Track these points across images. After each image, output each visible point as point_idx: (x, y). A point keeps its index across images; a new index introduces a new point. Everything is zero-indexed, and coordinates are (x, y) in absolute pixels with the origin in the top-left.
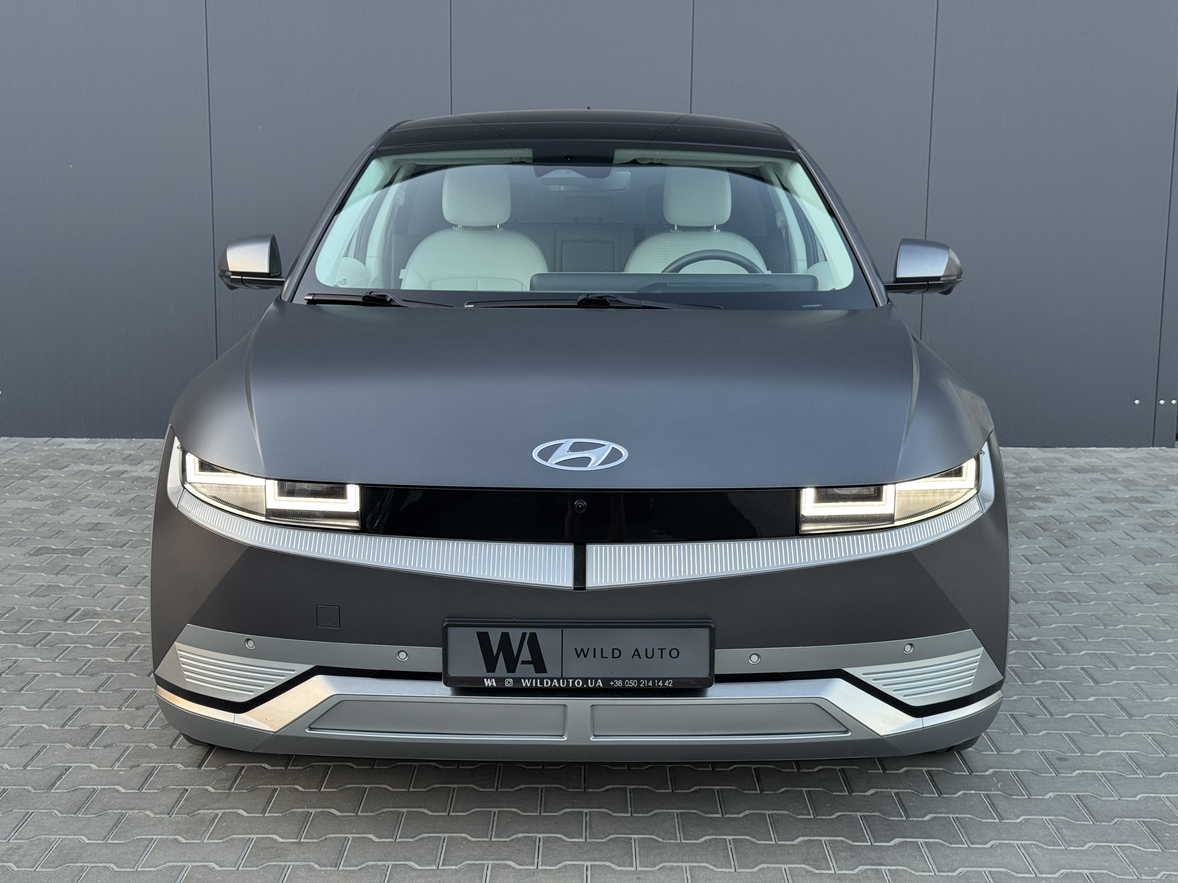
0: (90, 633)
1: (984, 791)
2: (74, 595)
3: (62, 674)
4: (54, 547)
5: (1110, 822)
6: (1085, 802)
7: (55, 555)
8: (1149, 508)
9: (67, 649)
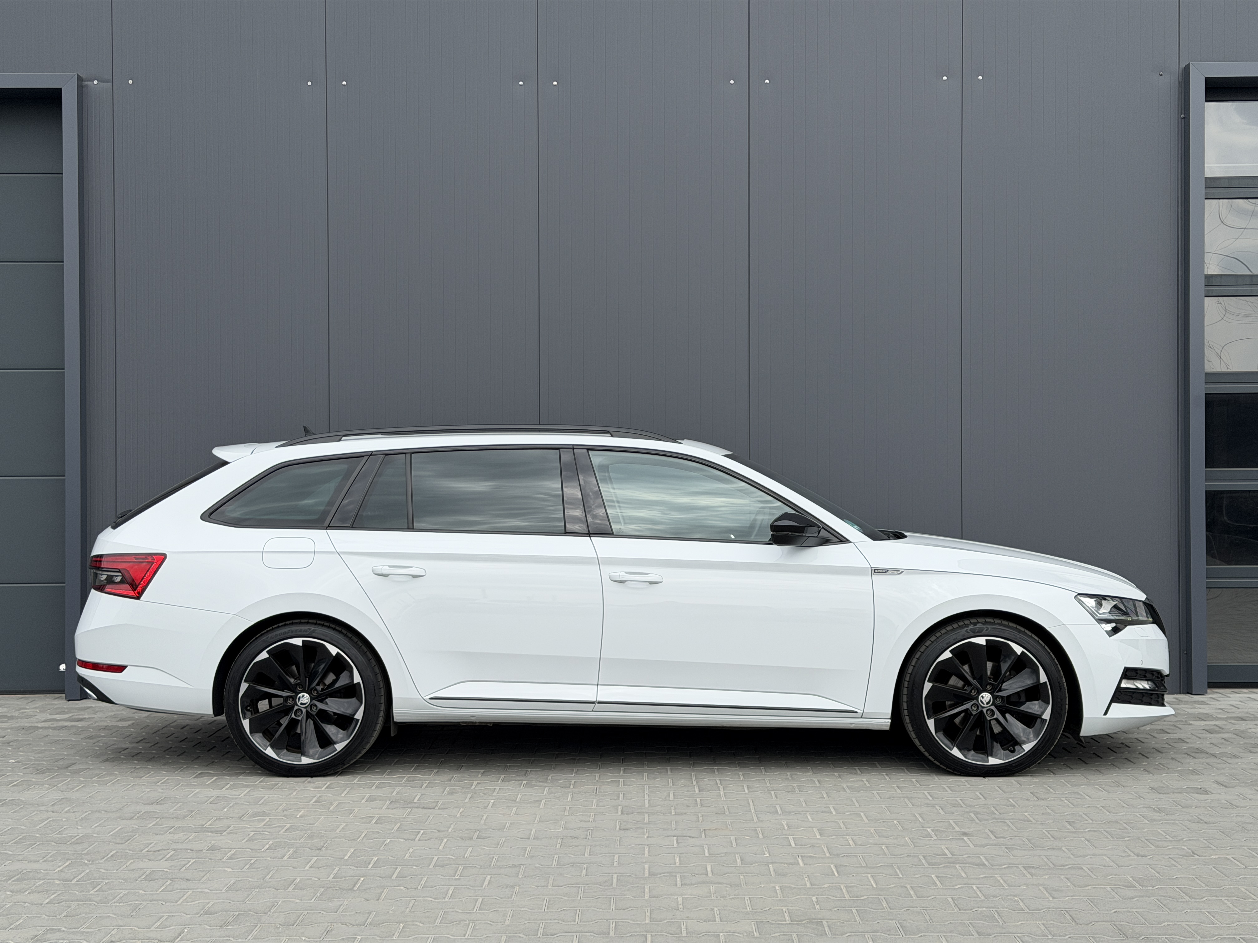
0: (264, 825)
1: (993, 908)
2: (242, 802)
3: (252, 850)
4: (212, 772)
5: (1088, 924)
6: (1071, 914)
7: (215, 778)
8: (1165, 737)
9: (249, 835)
